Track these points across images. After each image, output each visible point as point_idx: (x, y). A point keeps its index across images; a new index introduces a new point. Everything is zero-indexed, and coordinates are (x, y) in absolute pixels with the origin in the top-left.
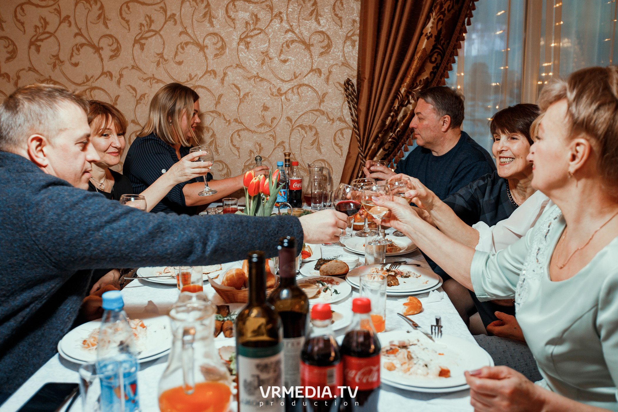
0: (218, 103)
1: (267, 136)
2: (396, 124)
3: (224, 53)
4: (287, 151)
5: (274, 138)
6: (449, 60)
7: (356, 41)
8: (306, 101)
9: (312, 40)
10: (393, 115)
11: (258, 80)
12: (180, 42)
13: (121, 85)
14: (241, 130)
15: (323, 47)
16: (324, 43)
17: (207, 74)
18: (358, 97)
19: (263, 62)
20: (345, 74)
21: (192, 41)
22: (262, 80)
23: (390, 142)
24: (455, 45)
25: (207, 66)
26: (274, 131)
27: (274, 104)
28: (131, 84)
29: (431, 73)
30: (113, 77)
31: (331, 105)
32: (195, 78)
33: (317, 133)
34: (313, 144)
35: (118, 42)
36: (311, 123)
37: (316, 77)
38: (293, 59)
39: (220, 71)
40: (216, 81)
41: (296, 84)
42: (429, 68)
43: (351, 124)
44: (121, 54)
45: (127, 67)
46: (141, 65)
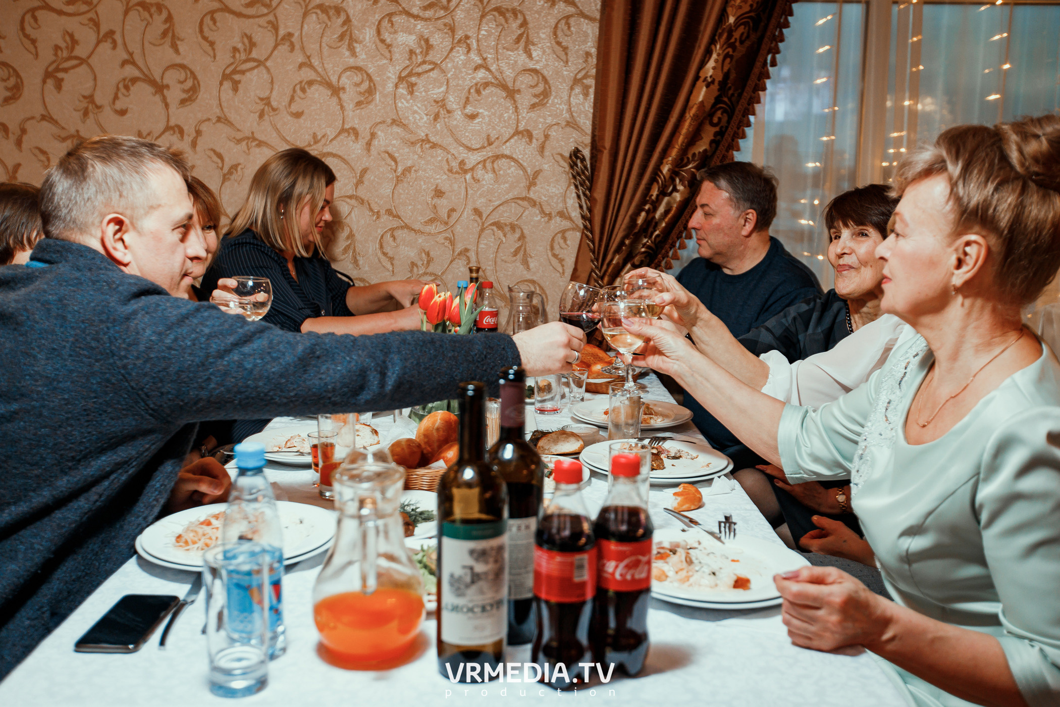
0: (360, 182)
1: (440, 238)
2: (653, 224)
3: (372, 100)
4: (473, 265)
5: (452, 243)
6: (740, 122)
7: (590, 87)
8: (507, 183)
9: (518, 84)
10: (649, 209)
11: (427, 146)
12: (299, 79)
13: (198, 148)
14: (397, 228)
15: (535, 96)
16: (536, 89)
17: (343, 134)
18: (592, 179)
19: (436, 117)
20: (571, 140)
21: (319, 79)
22: (434, 146)
23: (644, 252)
24: (751, 98)
25: (343, 122)
26: (452, 231)
27: (454, 187)
28: (214, 148)
29: (712, 142)
30: (185, 135)
31: (548, 190)
32: (323, 141)
33: (522, 237)
34: (515, 253)
35: (195, 77)
36: (513, 219)
37: (523, 143)
38: (486, 113)
39: (364, 129)
40: (358, 146)
41: (490, 154)
42: (709, 133)
43: (580, 222)
44: (199, 97)
45: (209, 120)
46: (232, 116)
